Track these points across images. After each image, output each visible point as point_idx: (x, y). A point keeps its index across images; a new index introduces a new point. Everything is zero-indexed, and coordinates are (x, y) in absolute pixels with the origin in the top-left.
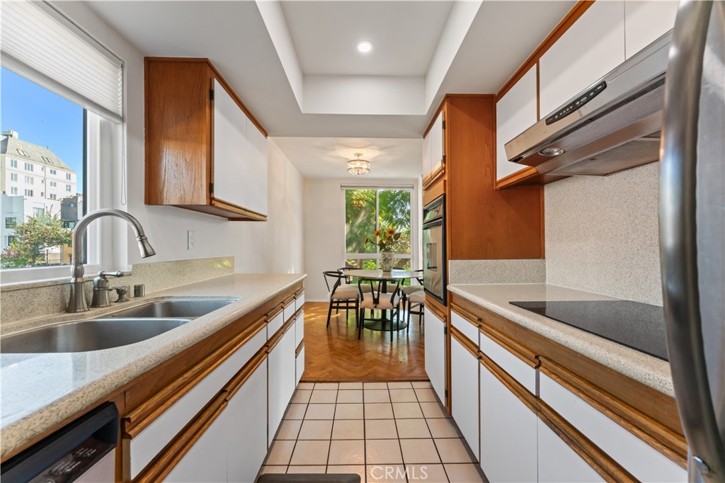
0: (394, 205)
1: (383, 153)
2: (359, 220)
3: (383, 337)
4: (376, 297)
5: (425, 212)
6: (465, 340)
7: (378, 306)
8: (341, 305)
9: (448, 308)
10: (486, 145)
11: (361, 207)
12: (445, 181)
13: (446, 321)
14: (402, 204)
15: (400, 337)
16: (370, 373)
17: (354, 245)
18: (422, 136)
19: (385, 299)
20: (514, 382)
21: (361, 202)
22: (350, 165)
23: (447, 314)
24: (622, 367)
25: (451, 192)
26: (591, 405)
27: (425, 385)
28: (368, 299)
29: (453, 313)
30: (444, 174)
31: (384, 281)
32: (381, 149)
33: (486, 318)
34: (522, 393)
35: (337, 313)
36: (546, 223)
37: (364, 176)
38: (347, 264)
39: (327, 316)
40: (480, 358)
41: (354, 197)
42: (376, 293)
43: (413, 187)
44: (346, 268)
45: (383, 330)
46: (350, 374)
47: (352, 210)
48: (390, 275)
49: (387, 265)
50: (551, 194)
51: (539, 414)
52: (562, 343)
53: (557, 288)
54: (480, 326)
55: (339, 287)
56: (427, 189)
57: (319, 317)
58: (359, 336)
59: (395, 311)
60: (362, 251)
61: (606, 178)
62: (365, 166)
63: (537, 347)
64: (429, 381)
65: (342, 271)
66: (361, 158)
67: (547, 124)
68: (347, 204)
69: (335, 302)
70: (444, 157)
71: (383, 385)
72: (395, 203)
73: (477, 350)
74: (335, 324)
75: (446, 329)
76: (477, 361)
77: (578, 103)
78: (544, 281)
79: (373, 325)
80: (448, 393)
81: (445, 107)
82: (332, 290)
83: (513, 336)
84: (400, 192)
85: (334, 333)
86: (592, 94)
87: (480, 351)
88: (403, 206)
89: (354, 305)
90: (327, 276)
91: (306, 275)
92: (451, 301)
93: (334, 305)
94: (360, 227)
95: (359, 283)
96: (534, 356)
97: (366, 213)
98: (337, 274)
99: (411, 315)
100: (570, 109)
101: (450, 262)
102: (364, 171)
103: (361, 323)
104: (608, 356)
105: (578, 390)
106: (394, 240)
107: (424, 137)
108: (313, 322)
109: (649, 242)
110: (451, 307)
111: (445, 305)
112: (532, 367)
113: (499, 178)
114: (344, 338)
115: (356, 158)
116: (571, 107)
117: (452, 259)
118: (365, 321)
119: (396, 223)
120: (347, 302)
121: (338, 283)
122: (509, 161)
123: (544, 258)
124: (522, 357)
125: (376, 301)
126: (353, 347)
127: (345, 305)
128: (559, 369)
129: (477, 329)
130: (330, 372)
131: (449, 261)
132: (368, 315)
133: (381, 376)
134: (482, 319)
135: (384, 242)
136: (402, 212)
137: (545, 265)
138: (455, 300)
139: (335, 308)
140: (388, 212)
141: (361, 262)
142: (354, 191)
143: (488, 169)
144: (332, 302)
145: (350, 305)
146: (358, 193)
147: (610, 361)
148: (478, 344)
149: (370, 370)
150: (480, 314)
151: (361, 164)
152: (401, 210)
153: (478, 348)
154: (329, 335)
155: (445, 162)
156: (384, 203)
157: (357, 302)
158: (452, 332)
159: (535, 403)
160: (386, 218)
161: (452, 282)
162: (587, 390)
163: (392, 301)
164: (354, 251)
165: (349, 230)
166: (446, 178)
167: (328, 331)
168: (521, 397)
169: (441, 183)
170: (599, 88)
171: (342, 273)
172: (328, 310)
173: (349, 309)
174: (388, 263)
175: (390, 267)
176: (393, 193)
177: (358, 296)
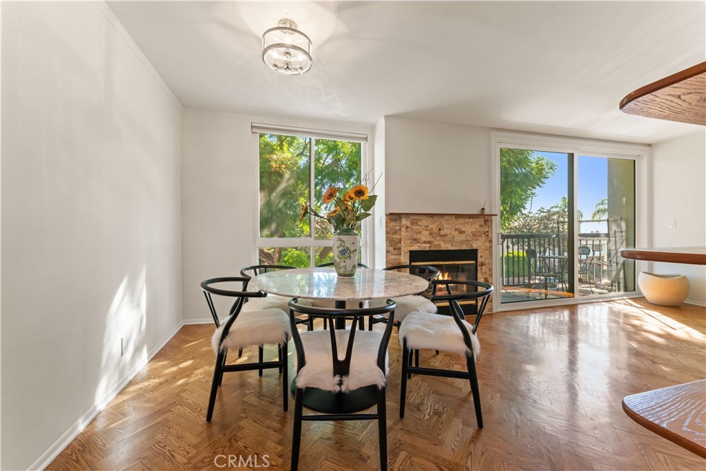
4: (342, 357)
17: (273, 226)
43: (366, 138)
49: (342, 263)
94: (283, 196)
125: (342, 368)
144: (221, 355)
165: (264, 201)
173: (263, 370)
174: (350, 257)
175: (354, 267)
176: (321, 165)
177: (287, 335)
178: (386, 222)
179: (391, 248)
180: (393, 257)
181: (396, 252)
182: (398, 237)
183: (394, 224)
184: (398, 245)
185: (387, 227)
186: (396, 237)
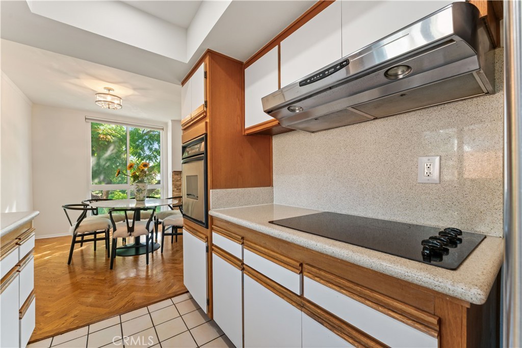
0: (142, 143)
1: (136, 93)
2: (108, 153)
3: (136, 261)
4: (131, 225)
5: (184, 148)
6: (227, 256)
7: (132, 234)
8: (86, 238)
9: (209, 230)
10: (237, 100)
11: (109, 142)
12: (206, 123)
13: (207, 241)
14: (150, 143)
15: (155, 258)
16: (128, 302)
17: (102, 177)
18: (180, 83)
19: (140, 226)
20: (278, 286)
21: (109, 137)
22: (98, 98)
23: (209, 235)
24: (385, 268)
25: (212, 132)
26: (353, 299)
27: (185, 296)
28: (122, 228)
29: (214, 234)
30: (205, 117)
31: (137, 210)
32: (135, 89)
33: (248, 236)
34: (286, 294)
35: (81, 246)
36: (273, 162)
37: (115, 112)
38: (92, 196)
39: (68, 251)
40: (243, 269)
41: (101, 132)
42: (130, 221)
43: (163, 129)
44: (92, 200)
45: (137, 254)
46: (103, 311)
47: (99, 144)
48: (144, 204)
49: (138, 195)
50: (278, 143)
51: (304, 309)
52: (329, 254)
53: (281, 206)
54: (243, 244)
55: (84, 220)
56: (185, 130)
57: (57, 254)
58: (112, 266)
59: (150, 235)
60: (110, 183)
61: (313, 134)
62: (117, 102)
63: (299, 256)
64: (188, 292)
65: (88, 203)
66: (111, 92)
67: (300, 86)
68: (92, 138)
69: (80, 236)
70: (206, 102)
71: (144, 310)
72: (143, 141)
73: (240, 264)
74: (80, 258)
75: (207, 248)
76: (240, 272)
77: (327, 72)
78: (273, 202)
79: (125, 251)
80: (210, 302)
81: (207, 59)
82: (75, 223)
83: (275, 249)
84: (148, 132)
85: (78, 268)
86: (338, 67)
87: (243, 264)
88: (151, 144)
89: (103, 235)
90: (67, 210)
91: (38, 212)
92: (212, 224)
93: (77, 239)
94: (108, 160)
95: (110, 213)
96: (298, 264)
97: (115, 146)
98: (82, 207)
99: (165, 236)
100: (320, 77)
101: (211, 192)
102: (116, 106)
103: (113, 253)
104: (371, 261)
105: (340, 287)
106: (147, 173)
107: (183, 83)
108: (47, 261)
109: (337, 176)
110: (212, 229)
111: (207, 227)
112: (297, 273)
113: (247, 126)
114: (93, 272)
115: (107, 92)
116: (321, 75)
117: (212, 189)
118: (117, 250)
119: (144, 158)
120: (95, 233)
121: (83, 216)
122: (265, 111)
123: (272, 186)
124: (286, 266)
125: (131, 230)
126: (105, 279)
127: (92, 237)
128: (323, 273)
129: (241, 246)
130: (76, 316)
131: (211, 190)
132: (120, 243)
133: (141, 301)
134: (245, 237)
135: (137, 174)
136: (150, 149)
137: (273, 191)
138: (216, 222)
139: (78, 242)
140: (137, 148)
141: (108, 193)
142: (101, 125)
143: (239, 118)
144: (75, 236)
145: (98, 236)
146: (104, 128)
147: (374, 265)
148: (241, 259)
149: (127, 300)
150: (242, 233)
151: (112, 99)
152: (149, 148)
153: (242, 262)
154: (72, 272)
155: (206, 107)
156: (133, 141)
157: (107, 233)
158: (213, 250)
159: (301, 302)
160: (134, 154)
161: (213, 208)
162: (349, 287)
163: (147, 228)
164: (100, 183)
165: (95, 162)
166: (208, 120)
167: (69, 268)
168: (285, 298)
169: (202, 124)
170: (344, 64)
171: (88, 205)
172: (71, 244)
173: (97, 241)
174: (142, 193)
175: (144, 197)
176: (141, 132)
177: (109, 226)
178: (173, 176)
179: (176, 189)
180: (176, 194)
181: (178, 191)
182: (179, 183)
183: (176, 176)
184: (179, 187)
185: (173, 178)
186: (178, 183)
